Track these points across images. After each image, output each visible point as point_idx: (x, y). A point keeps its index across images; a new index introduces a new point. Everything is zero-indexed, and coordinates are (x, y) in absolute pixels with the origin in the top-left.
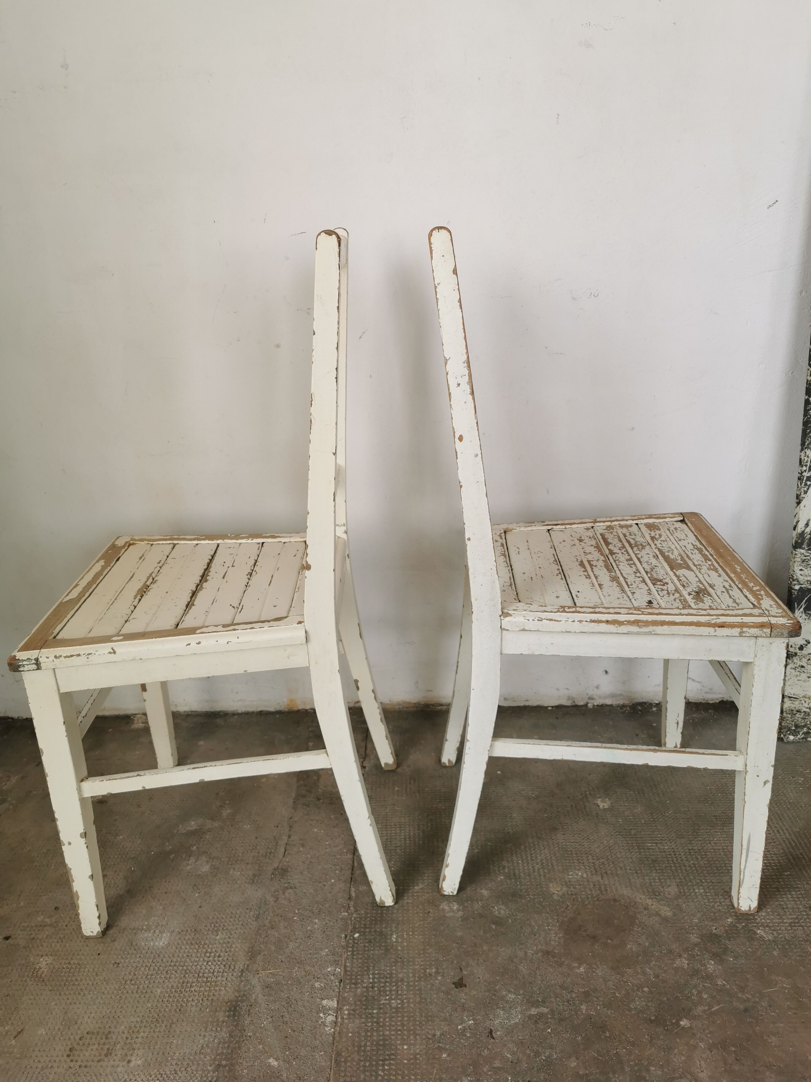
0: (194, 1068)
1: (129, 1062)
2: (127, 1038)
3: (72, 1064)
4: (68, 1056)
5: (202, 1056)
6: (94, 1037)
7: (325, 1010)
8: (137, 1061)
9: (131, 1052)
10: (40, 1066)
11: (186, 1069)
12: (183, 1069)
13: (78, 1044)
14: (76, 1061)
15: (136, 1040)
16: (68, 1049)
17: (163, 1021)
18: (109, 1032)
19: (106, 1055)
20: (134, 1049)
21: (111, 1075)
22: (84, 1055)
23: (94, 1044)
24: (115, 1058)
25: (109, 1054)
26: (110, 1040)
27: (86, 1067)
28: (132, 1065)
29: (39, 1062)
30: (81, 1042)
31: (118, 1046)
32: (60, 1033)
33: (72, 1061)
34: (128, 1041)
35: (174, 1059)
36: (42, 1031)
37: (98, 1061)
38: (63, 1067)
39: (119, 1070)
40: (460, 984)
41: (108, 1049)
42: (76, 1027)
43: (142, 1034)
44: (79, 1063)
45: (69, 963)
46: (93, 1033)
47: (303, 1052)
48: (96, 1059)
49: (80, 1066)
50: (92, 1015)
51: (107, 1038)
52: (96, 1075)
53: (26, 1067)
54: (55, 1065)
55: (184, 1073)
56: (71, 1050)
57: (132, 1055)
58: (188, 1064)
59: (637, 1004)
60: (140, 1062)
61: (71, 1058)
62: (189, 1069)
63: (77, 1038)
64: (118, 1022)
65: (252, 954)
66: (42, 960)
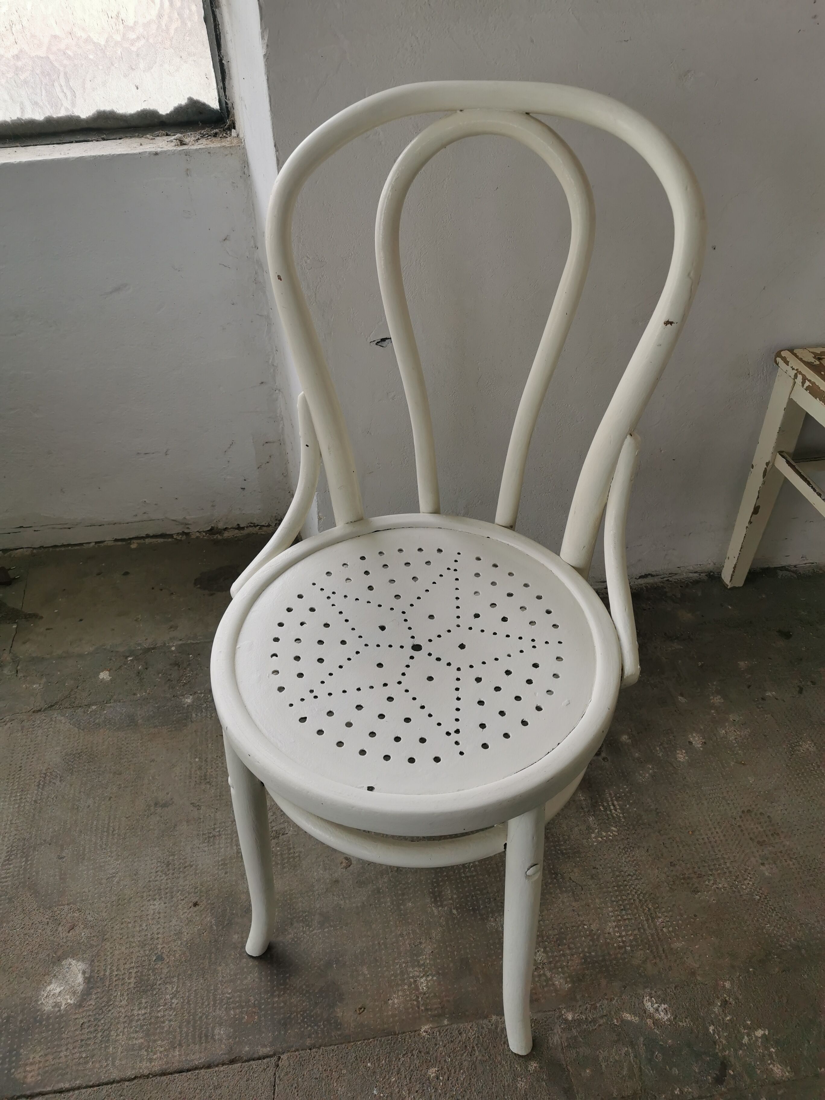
1: (763, 864)
2: (781, 852)
3: (738, 819)
4: (743, 812)
5: (799, 928)
8: (766, 871)
9: (771, 862)
11: (780, 918)
12: (780, 915)
13: (756, 815)
15: (784, 861)
16: (749, 808)
17: (811, 876)
18: (778, 834)
19: (758, 842)
22: (750, 824)
24: (760, 851)
25: (761, 844)
26: (772, 838)
27: (742, 831)
28: (762, 868)
29: (728, 792)
30: (759, 815)
33: (741, 817)
34: (779, 854)
35: (784, 903)
37: (751, 839)
38: (733, 813)
39: (752, 859)
42: (769, 804)
43: (791, 863)
45: (819, 766)
46: (770, 821)
48: (751, 835)
49: (739, 826)
50: (786, 812)
51: (772, 835)
56: (749, 811)
57: (769, 864)
60: (767, 874)
63: (761, 810)
64: (790, 837)
66: (809, 742)
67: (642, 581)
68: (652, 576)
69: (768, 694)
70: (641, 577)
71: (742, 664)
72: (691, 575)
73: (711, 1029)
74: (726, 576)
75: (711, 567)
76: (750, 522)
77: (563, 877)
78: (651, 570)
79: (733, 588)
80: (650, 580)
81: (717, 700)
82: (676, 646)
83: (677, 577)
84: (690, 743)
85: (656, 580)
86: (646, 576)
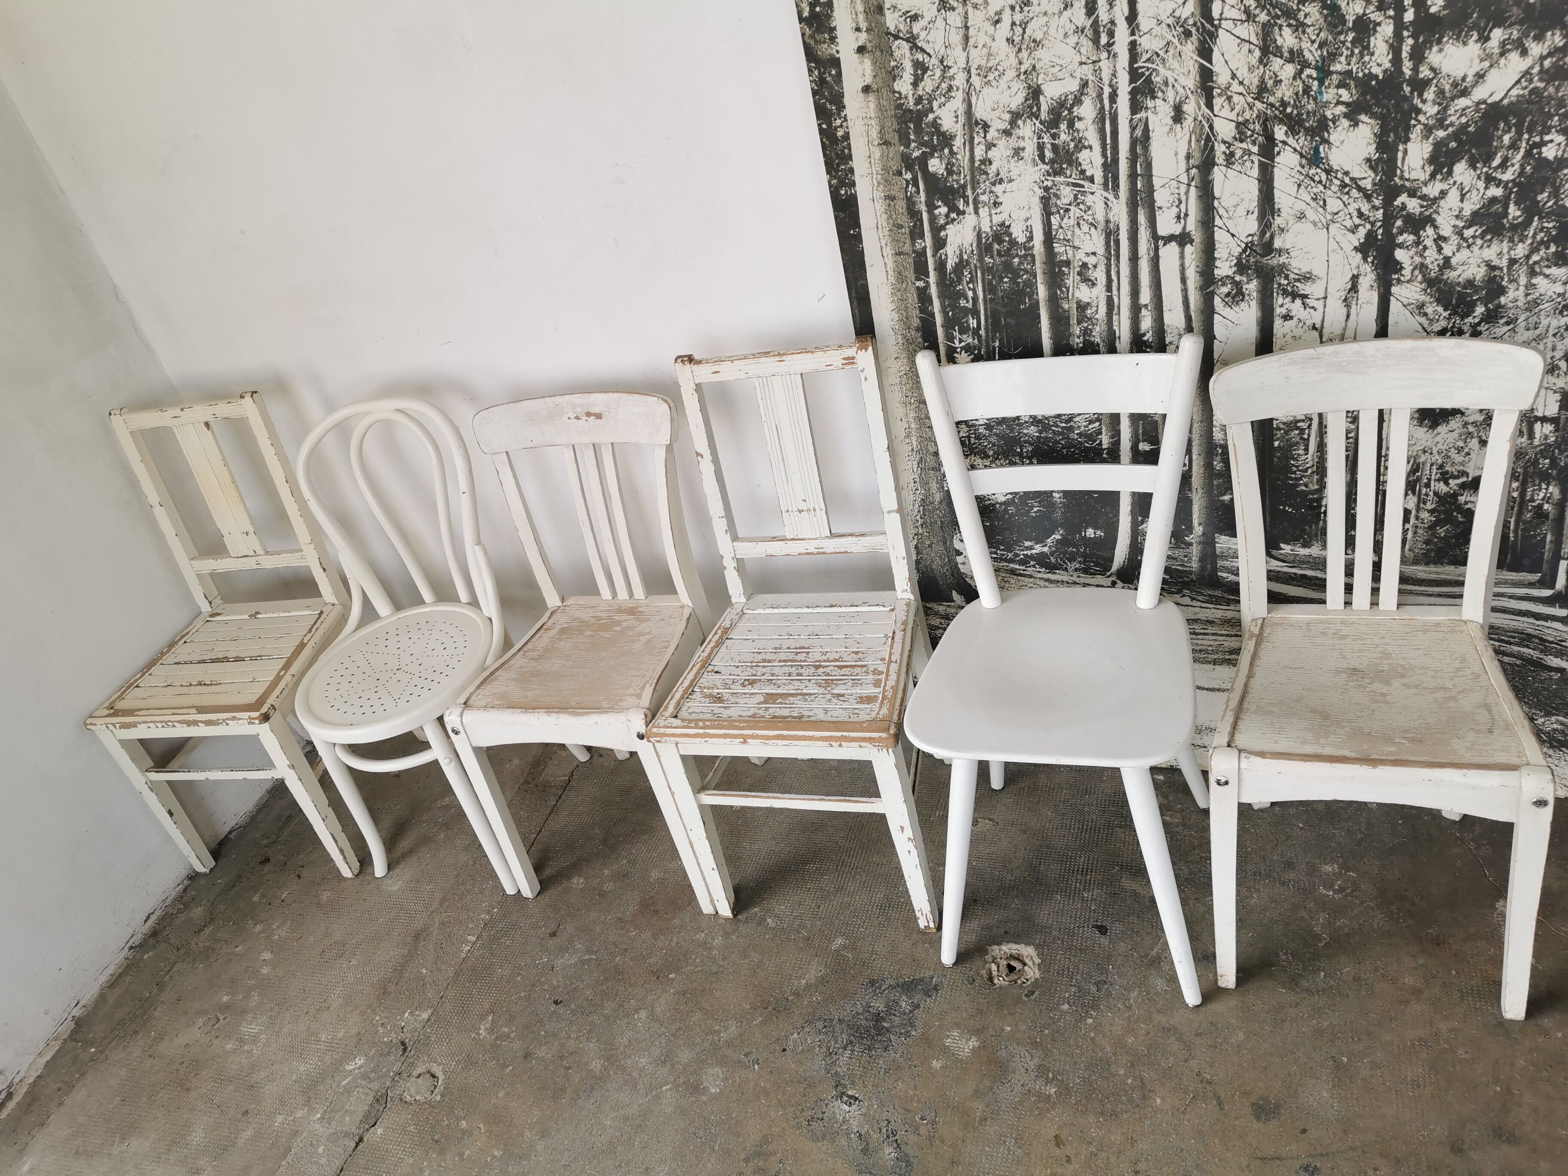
0: (382, 969)
5: (389, 963)
7: (466, 942)
8: (354, 962)
15: (359, 949)
18: (346, 943)
26: (345, 948)
34: (354, 950)
36: (312, 938)
40: (553, 934)
41: (342, 953)
47: (443, 967)
51: (343, 946)
55: (376, 971)
58: (380, 967)
59: (653, 960)
62: (379, 970)
65: (443, 900)
67: (150, 923)
68: (152, 913)
69: (283, 896)
70: (145, 922)
71: (256, 898)
72: (178, 889)
73: (385, 1039)
74: (200, 869)
75: (185, 873)
76: (175, 823)
77: (257, 1083)
78: (147, 910)
79: (211, 870)
80: (154, 918)
81: (259, 928)
82: (207, 931)
83: (170, 899)
84: (264, 960)
85: (158, 913)
86: (148, 918)
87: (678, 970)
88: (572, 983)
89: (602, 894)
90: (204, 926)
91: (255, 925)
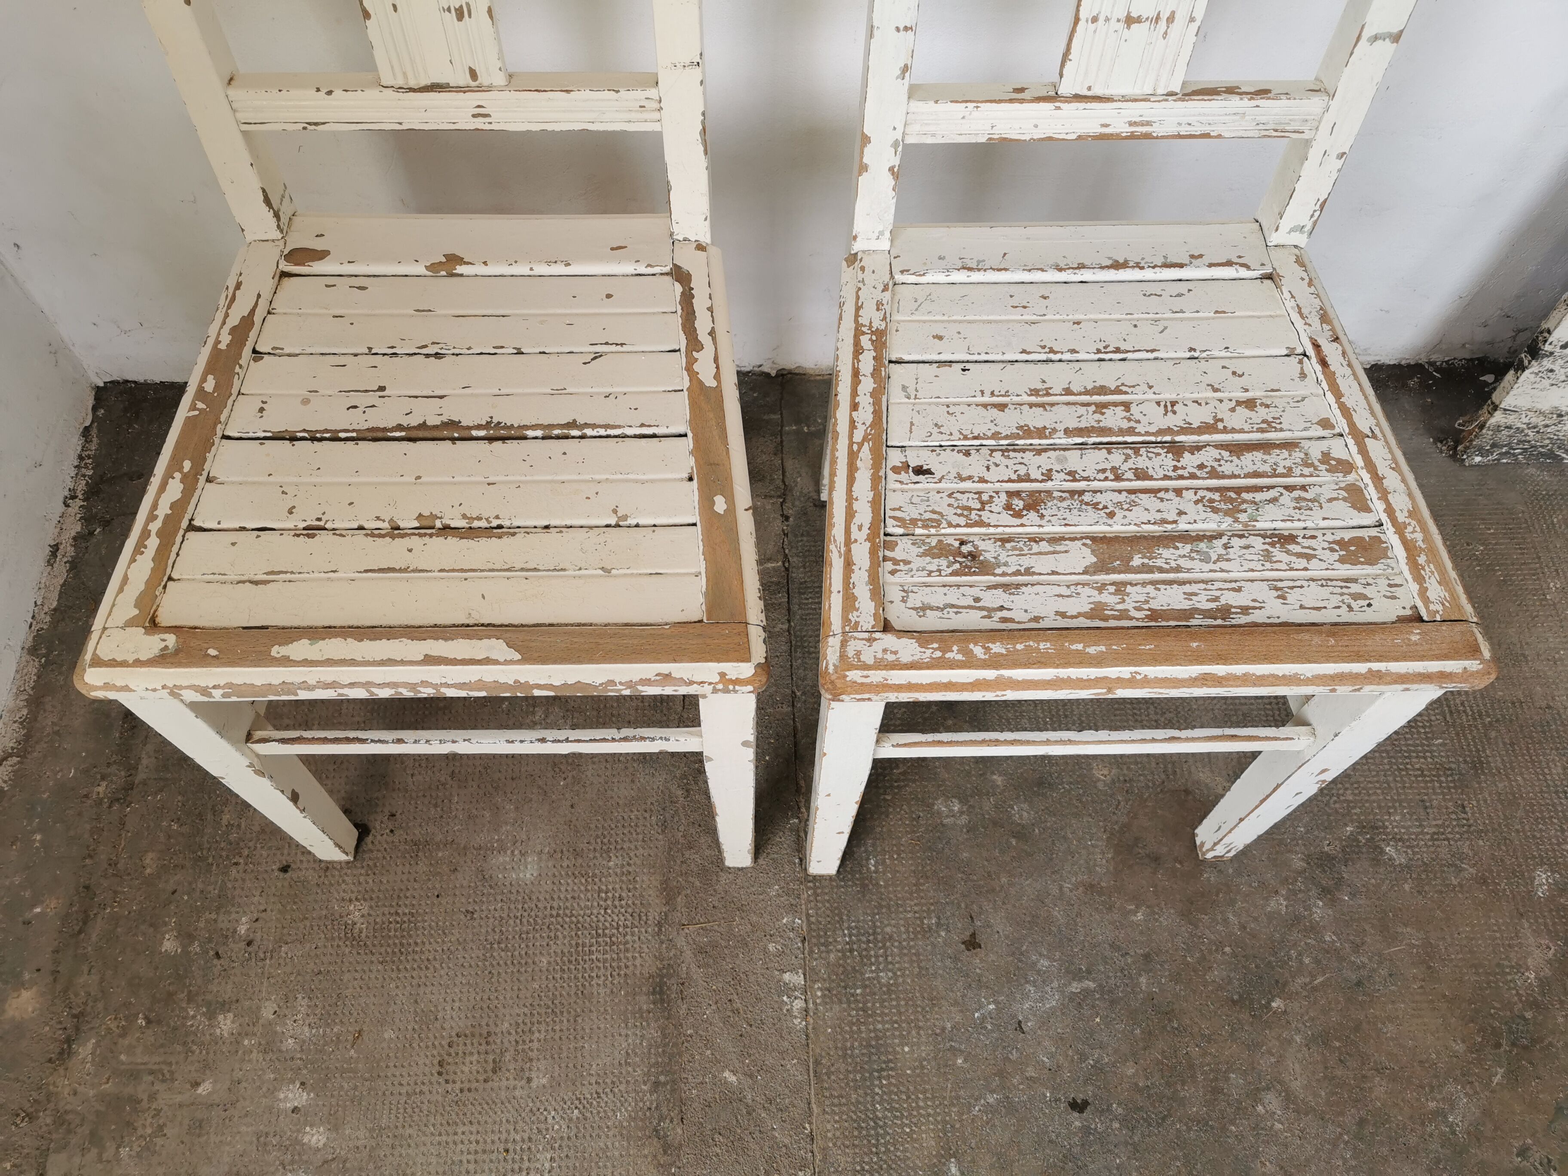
0: (622, 1087)
6: (468, 1042)
7: (788, 989)
10: (404, 1091)
14: (454, 1082)
20: (531, 1060)
21: (509, 1102)
23: (471, 1054)
31: (508, 1056)
32: (416, 1036)
36: (389, 1034)
40: (972, 943)
41: (494, 1061)
44: (458, 1085)
47: (770, 1061)
52: (488, 1104)
53: (384, 1094)
54: (425, 1089)
55: (611, 1096)
58: (613, 1083)
59: (1216, 974)
61: (445, 1076)
62: (616, 1090)
65: (669, 893)
87: (1280, 987)
88: (1083, 1057)
89: (1021, 834)
90: (69, 1041)
91: (211, 1016)
